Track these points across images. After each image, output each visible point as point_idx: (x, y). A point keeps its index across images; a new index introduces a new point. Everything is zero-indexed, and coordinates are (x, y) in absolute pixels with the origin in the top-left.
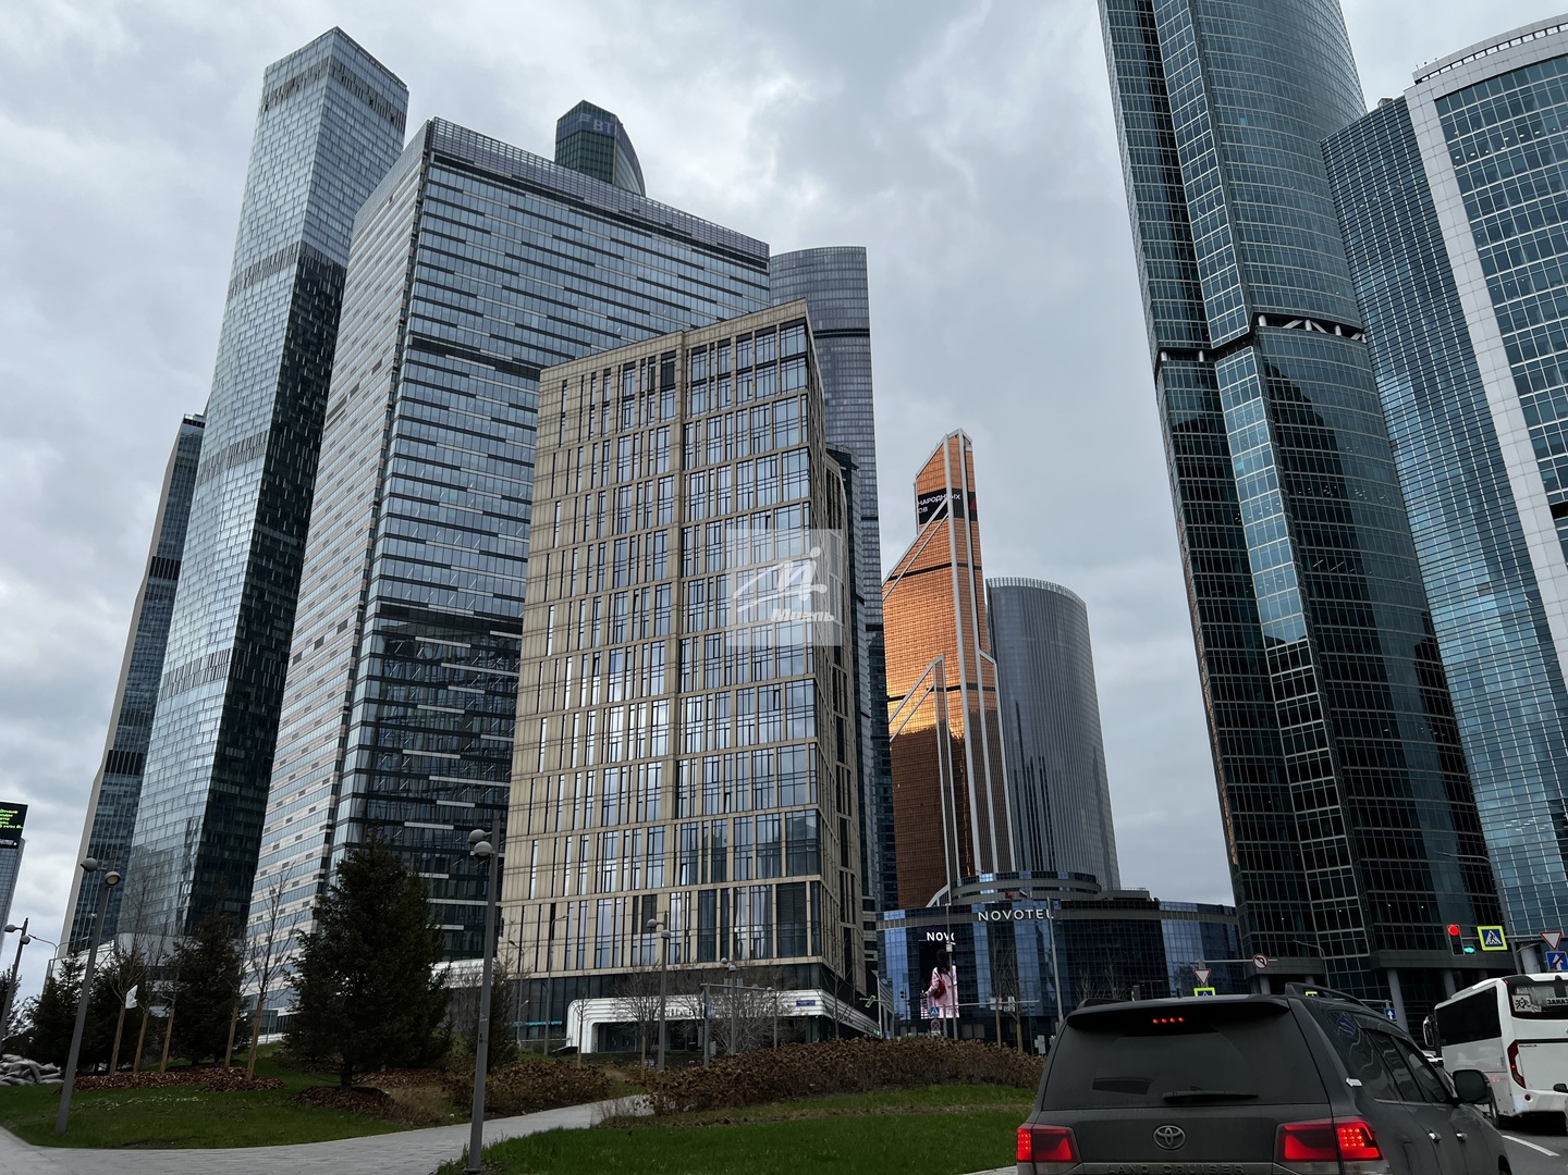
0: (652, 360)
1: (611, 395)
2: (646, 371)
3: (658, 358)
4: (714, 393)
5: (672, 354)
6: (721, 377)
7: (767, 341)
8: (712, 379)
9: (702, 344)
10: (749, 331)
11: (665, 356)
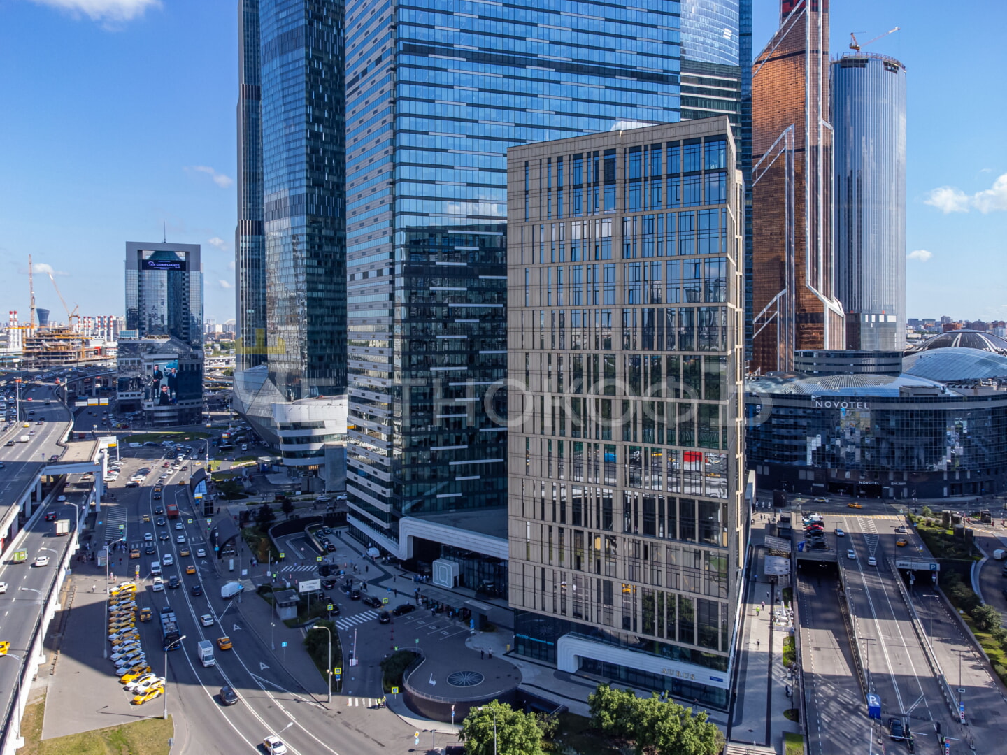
0: (596, 154)
1: (565, 182)
2: (592, 163)
3: (601, 153)
4: (648, 192)
5: (613, 151)
6: (653, 178)
7: (692, 151)
8: (646, 179)
9: (637, 144)
10: (677, 139)
11: (607, 152)
